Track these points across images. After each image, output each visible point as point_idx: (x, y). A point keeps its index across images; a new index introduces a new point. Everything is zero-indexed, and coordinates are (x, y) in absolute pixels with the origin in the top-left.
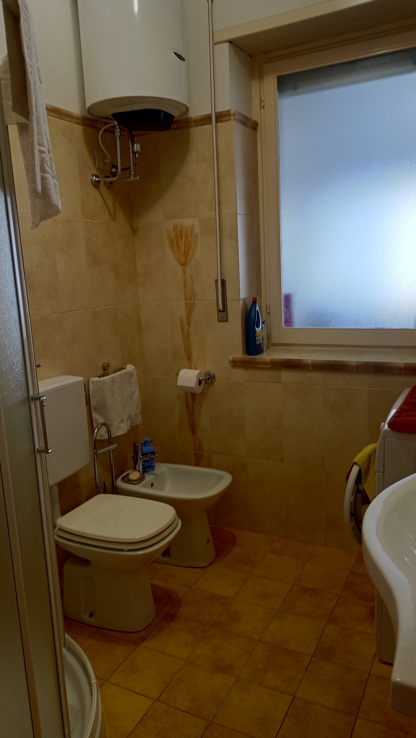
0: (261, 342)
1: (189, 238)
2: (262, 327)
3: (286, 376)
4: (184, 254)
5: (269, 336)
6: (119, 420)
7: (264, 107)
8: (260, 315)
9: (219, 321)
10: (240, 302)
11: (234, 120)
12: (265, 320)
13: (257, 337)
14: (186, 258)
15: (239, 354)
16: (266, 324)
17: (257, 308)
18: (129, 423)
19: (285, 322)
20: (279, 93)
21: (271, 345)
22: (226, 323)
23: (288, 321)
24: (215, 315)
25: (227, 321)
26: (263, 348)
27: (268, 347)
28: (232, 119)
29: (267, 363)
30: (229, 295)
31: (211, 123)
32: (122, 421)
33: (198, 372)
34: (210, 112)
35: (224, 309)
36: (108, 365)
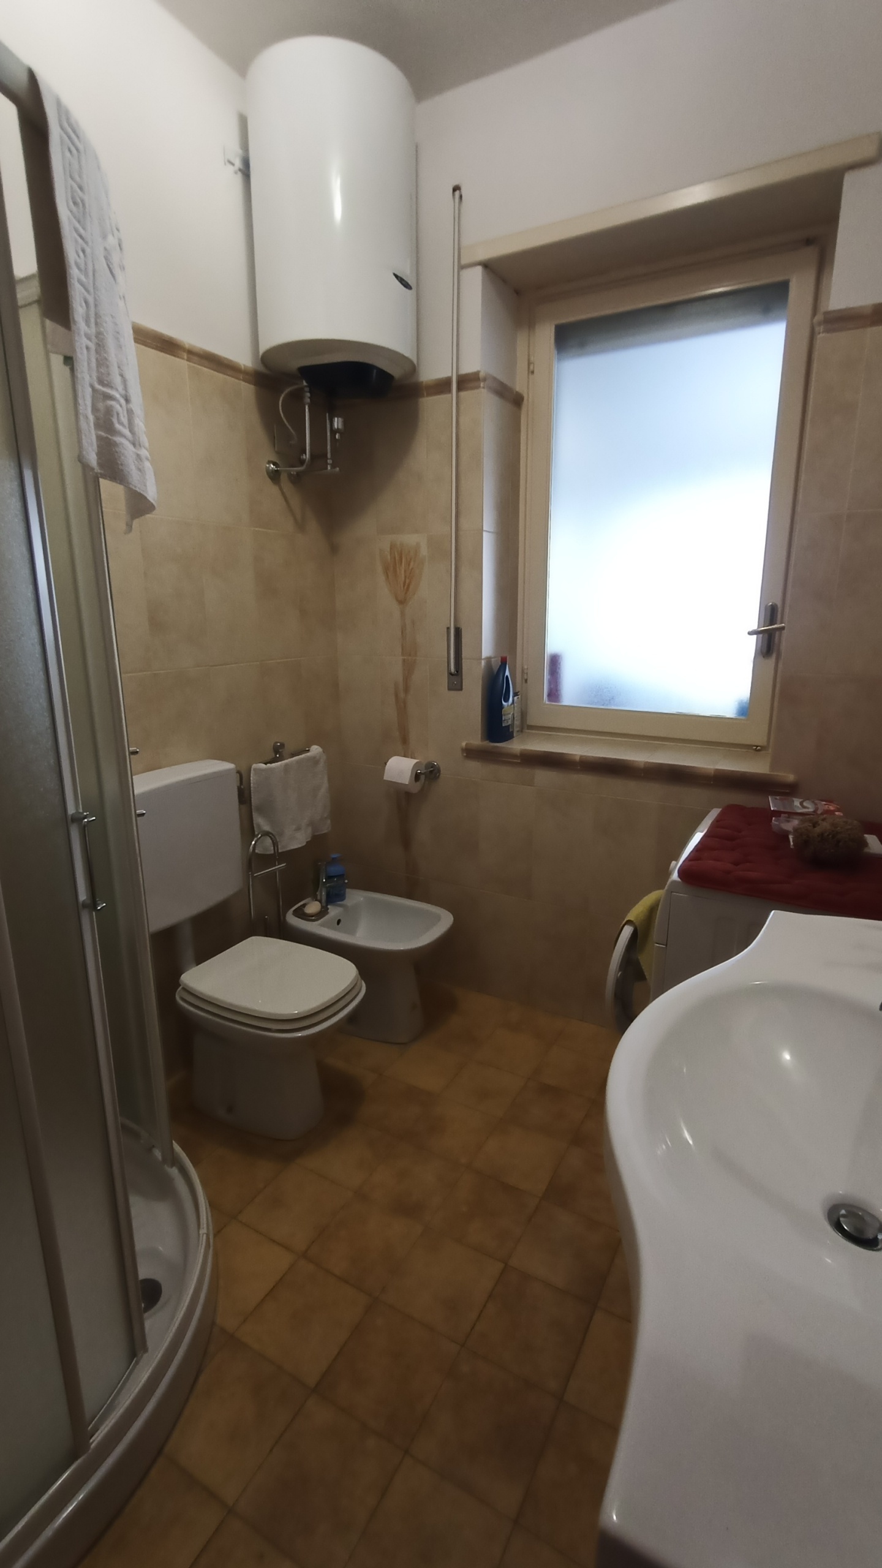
0: (510, 723)
1: (412, 564)
2: (513, 700)
3: (544, 777)
4: (404, 586)
5: (524, 715)
6: (294, 827)
7: (533, 372)
8: (512, 684)
9: (449, 689)
10: (481, 663)
11: (484, 388)
12: (519, 690)
13: (504, 715)
14: (406, 593)
15: (476, 739)
16: (519, 696)
17: (507, 673)
18: (310, 830)
19: (550, 695)
20: (558, 353)
21: (526, 727)
22: (460, 692)
23: (554, 694)
24: (444, 680)
25: (461, 689)
26: (513, 732)
27: (521, 731)
28: (482, 385)
29: (514, 756)
30: (466, 652)
31: (450, 391)
32: (298, 829)
33: (415, 761)
34: (450, 375)
35: (457, 672)
36: (282, 745)
